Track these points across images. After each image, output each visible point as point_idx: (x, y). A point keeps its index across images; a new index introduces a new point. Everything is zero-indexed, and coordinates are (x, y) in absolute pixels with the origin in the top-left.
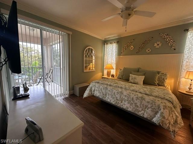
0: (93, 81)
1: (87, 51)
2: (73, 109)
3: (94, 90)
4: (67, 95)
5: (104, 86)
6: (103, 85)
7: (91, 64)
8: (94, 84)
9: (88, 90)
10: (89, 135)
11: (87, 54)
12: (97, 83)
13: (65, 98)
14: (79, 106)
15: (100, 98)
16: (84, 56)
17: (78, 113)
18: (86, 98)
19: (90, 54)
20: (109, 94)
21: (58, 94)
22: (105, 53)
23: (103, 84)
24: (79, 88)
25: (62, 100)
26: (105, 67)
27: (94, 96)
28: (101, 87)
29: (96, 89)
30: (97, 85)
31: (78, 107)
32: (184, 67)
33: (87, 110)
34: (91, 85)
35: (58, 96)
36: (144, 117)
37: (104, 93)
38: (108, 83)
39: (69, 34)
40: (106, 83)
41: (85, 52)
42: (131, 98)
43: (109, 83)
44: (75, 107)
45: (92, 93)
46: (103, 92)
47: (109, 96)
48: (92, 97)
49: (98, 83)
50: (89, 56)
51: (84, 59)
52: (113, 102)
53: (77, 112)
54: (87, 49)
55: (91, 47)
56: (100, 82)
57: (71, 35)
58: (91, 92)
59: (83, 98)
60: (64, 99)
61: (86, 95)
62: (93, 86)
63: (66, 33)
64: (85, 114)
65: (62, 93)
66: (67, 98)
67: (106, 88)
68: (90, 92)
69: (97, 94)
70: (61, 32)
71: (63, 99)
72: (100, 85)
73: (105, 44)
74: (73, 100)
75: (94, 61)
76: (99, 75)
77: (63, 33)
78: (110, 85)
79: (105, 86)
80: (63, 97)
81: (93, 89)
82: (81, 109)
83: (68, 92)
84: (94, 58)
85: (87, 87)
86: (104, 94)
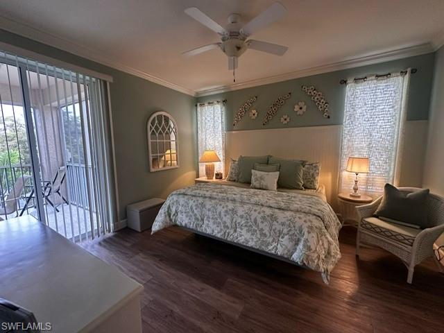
0: (174, 192)
1: (156, 122)
2: (127, 263)
3: (176, 212)
4: (109, 231)
5: (197, 200)
6: (194, 199)
7: (168, 152)
8: (175, 198)
9: (161, 214)
11: (157, 128)
12: (181, 196)
13: (104, 240)
14: (141, 254)
15: (189, 228)
16: (150, 133)
17: (140, 270)
18: (157, 233)
19: (164, 129)
20: (208, 217)
21: (83, 232)
22: (199, 126)
23: (195, 196)
24: (141, 212)
25: (97, 246)
26: (200, 158)
27: (176, 226)
28: (191, 203)
29: (180, 208)
30: (182, 200)
31: (140, 257)
32: (345, 151)
33: (161, 260)
34: (168, 202)
35: (84, 239)
36: (277, 255)
37: (198, 216)
38: (205, 192)
39: (105, 82)
40: (202, 192)
41: (149, 124)
42: (253, 220)
43: (208, 194)
44: (131, 257)
45: (171, 220)
46: (195, 215)
47: (209, 221)
48: (172, 228)
49: (184, 194)
50: (160, 133)
51: (150, 141)
52: (218, 233)
53: (136, 269)
54: (154, 119)
55: (164, 113)
56: (189, 192)
57: (110, 83)
58: (170, 217)
59: (152, 233)
60: (102, 243)
61: (156, 226)
62: (173, 203)
63: (97, 79)
64: (158, 269)
65: (96, 228)
66: (110, 238)
67: (203, 205)
68: (168, 217)
69: (183, 220)
70: (81, 76)
71: (100, 244)
72: (188, 199)
73: (198, 104)
74: (127, 241)
75: (173, 144)
76: (189, 175)
77: (87, 78)
78: (211, 198)
79: (201, 200)
80: (97, 239)
81: (173, 210)
82: (145, 260)
83: (112, 225)
84: (173, 137)
85: (160, 206)
86: (197, 219)
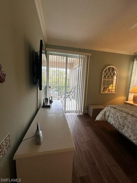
0: (109, 106)
1: (107, 71)
2: (83, 128)
3: (109, 116)
4: (81, 113)
5: (122, 114)
6: (120, 112)
7: (111, 85)
8: (109, 108)
9: (101, 114)
10: (92, 164)
11: (107, 74)
12: (113, 108)
13: (79, 115)
14: (89, 127)
15: (114, 127)
16: (103, 76)
17: (87, 134)
18: (98, 121)
19: (110, 74)
20: (128, 127)
21: (74, 110)
22: (133, 72)
23: (121, 111)
24: (93, 109)
25: (76, 116)
26: (130, 90)
27: (107, 122)
28: (118, 114)
29: (111, 115)
30: (113, 111)
31: (89, 128)
33: (97, 134)
34: (105, 109)
35: (74, 112)
37: (121, 123)
38: (129, 111)
39: (88, 56)
40: (126, 110)
41: (104, 72)
43: (131, 112)
44: (86, 126)
45: (105, 118)
46: (119, 122)
48: (104, 123)
49: (115, 108)
50: (109, 76)
51: (103, 80)
52: (134, 140)
53: (86, 132)
54: (107, 69)
55: (112, 66)
56: (118, 108)
57: (90, 56)
58: (105, 117)
59: (95, 120)
60: (78, 116)
61: (98, 118)
62: (107, 111)
64: (94, 138)
65: (77, 110)
66: (81, 115)
67: (125, 118)
68: (104, 117)
69: (111, 121)
71: (77, 116)
72: (117, 111)
73: (135, 59)
74: (86, 119)
75: (115, 81)
76: (121, 98)
78: (132, 115)
79: (124, 115)
80: (77, 114)
81: (107, 114)
82: (90, 131)
83: (82, 110)
84: (115, 78)
85: (101, 110)
86: (120, 125)
